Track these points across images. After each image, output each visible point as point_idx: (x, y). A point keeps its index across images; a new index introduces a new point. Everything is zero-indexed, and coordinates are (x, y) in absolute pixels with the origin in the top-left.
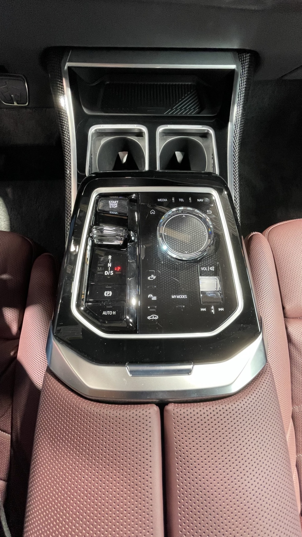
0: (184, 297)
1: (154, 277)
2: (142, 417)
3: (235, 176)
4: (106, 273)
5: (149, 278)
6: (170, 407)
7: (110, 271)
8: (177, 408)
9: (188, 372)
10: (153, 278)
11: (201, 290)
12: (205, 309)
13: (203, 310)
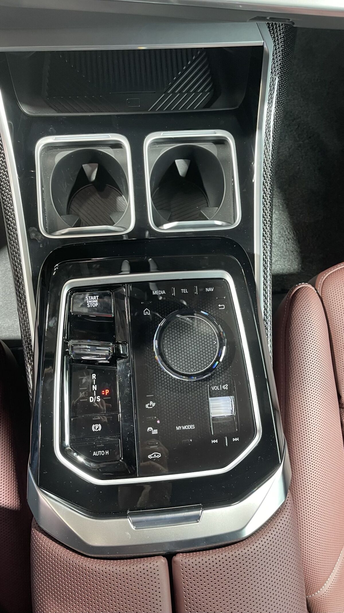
0: (192, 427)
1: (154, 405)
2: (150, 570)
3: (265, 220)
4: (92, 399)
5: (147, 406)
6: (178, 558)
7: (97, 395)
8: (185, 559)
9: (197, 518)
10: (152, 406)
11: (212, 415)
12: (217, 441)
13: (214, 441)
